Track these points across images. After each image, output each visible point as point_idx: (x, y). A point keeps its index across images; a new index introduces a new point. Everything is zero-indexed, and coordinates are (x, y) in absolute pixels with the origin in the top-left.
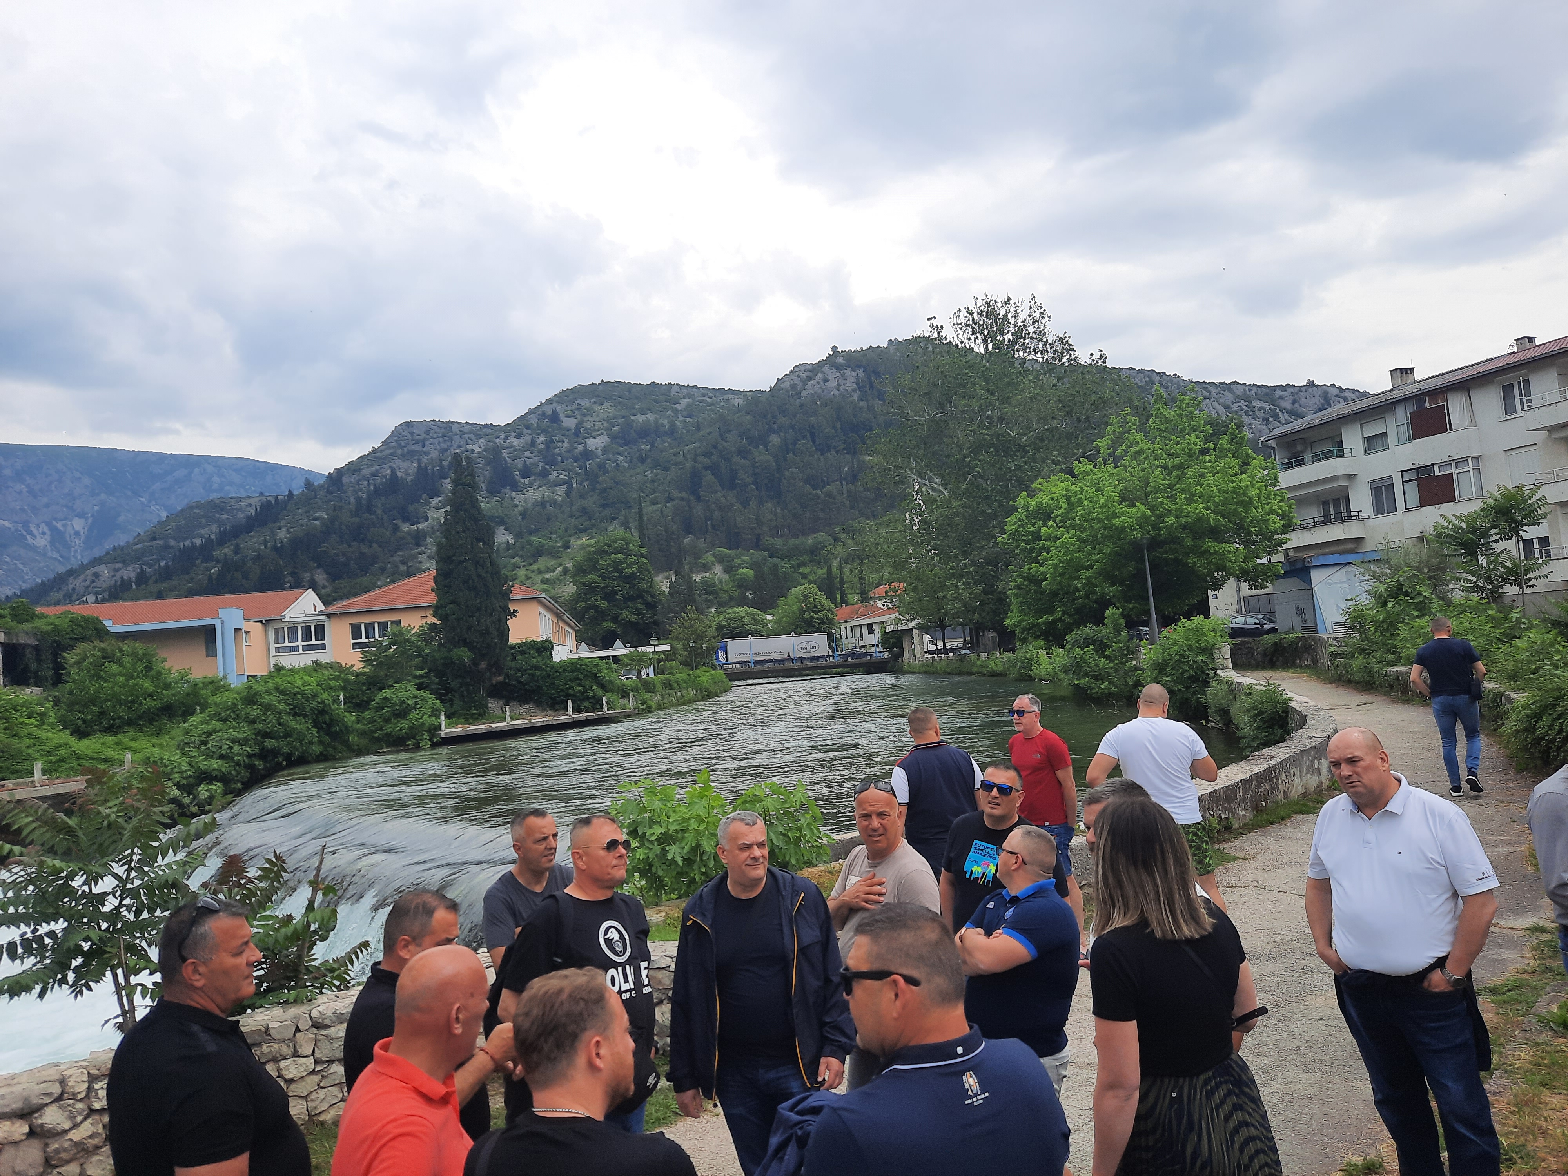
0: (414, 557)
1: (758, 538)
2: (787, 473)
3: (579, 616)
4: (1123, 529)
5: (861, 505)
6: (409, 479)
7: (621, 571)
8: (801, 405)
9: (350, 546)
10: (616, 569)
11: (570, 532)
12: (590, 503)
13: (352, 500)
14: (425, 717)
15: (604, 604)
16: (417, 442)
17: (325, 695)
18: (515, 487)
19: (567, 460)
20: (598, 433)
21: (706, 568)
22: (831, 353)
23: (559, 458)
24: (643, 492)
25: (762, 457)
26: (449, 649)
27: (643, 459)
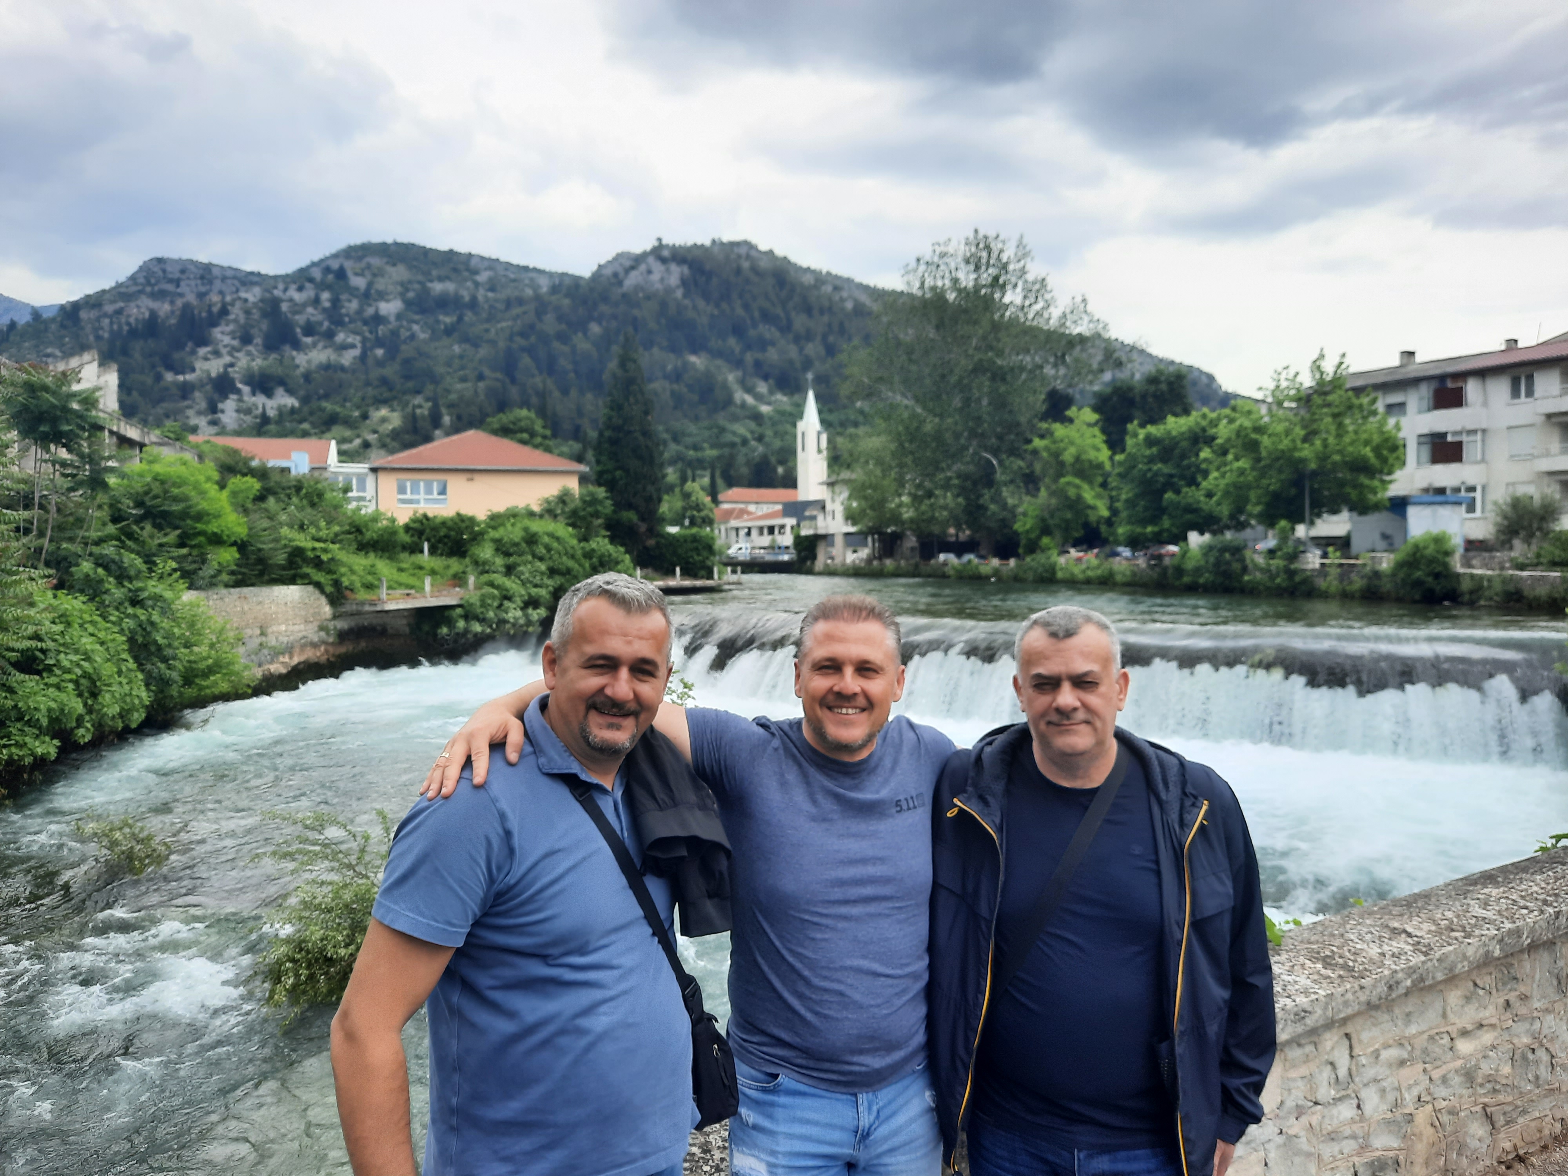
6: (172, 322)
8: (623, 295)
11: (367, 402)
12: (390, 371)
18: (297, 345)
19: (356, 322)
20: (391, 297)
22: (656, 245)
23: (347, 319)
24: (450, 367)
25: (582, 344)
26: (614, 512)
27: (449, 331)
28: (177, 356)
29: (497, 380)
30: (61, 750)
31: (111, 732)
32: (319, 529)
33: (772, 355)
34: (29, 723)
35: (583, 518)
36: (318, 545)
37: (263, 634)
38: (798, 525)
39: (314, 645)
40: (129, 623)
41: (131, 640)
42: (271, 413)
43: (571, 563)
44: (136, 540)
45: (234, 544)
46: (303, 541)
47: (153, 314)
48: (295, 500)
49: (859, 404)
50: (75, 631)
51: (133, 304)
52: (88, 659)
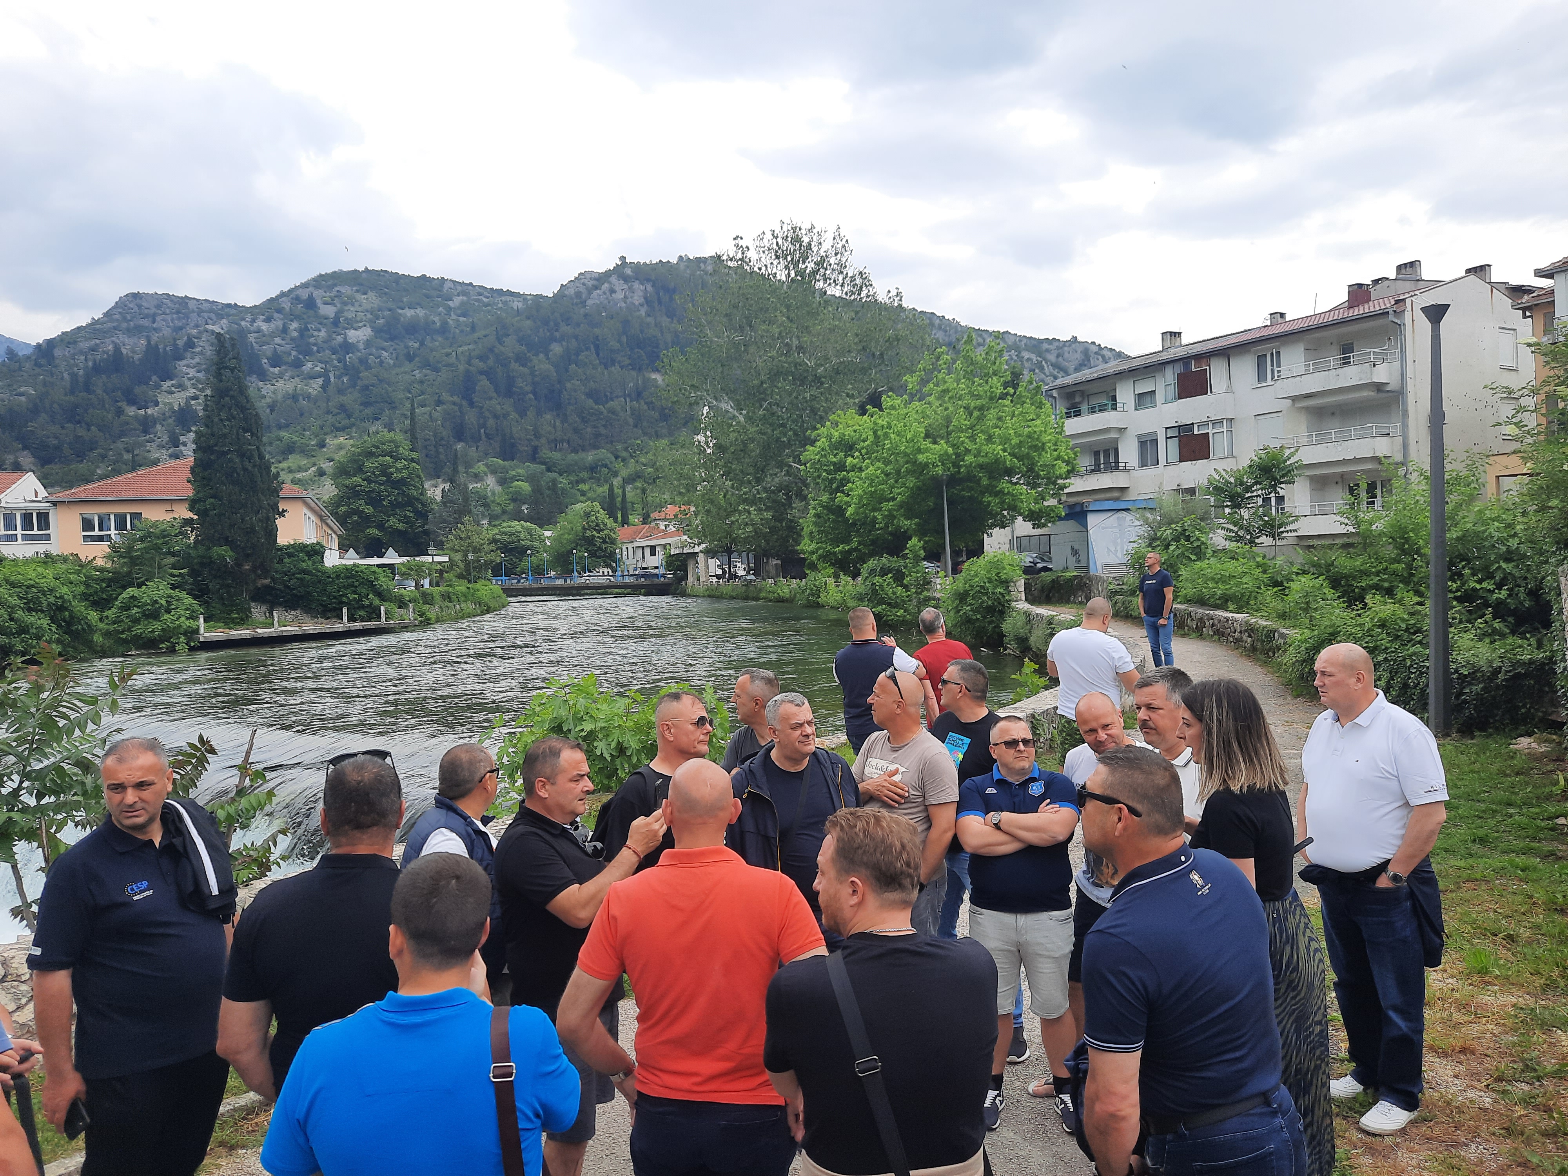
0: (141, 445)
1: (535, 450)
2: (568, 385)
3: (342, 520)
4: (926, 465)
5: (645, 424)
6: (136, 357)
7: (389, 476)
8: (586, 315)
9: (63, 428)
10: (384, 473)
11: (326, 430)
12: (351, 399)
13: (66, 375)
14: (183, 619)
15: (369, 510)
16: (146, 317)
17: (65, 590)
18: (263, 376)
19: (324, 351)
20: (361, 324)
21: (477, 477)
22: (619, 263)
23: (315, 348)
24: (410, 393)
25: (542, 365)
27: (411, 357)
28: (138, 390)
29: (454, 404)
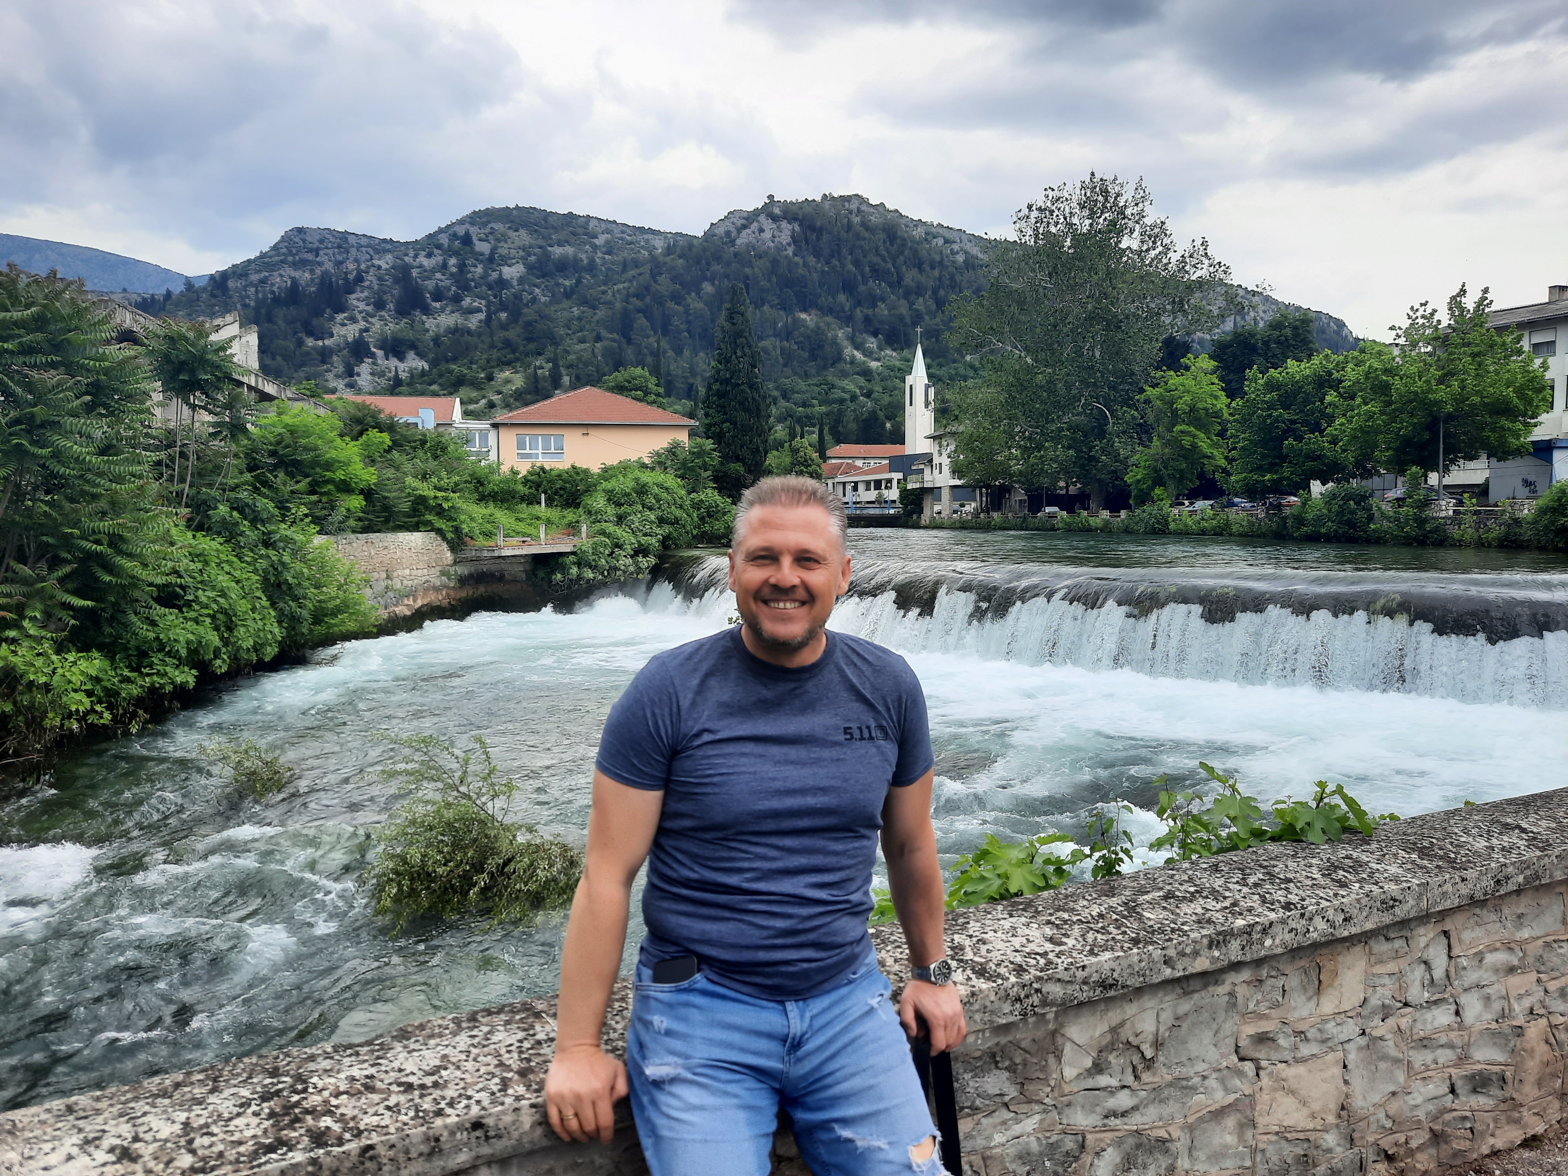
6: (313, 290)
8: (736, 254)
11: (492, 363)
12: (514, 334)
13: (238, 306)
16: (310, 251)
18: (426, 310)
19: (481, 286)
20: (514, 261)
22: (767, 201)
23: (473, 284)
24: (569, 329)
25: (695, 304)
26: (722, 463)
27: (568, 294)
28: (315, 322)
29: (613, 340)
30: (200, 680)
31: (246, 665)
32: (441, 479)
33: (882, 309)
34: (169, 654)
35: (692, 469)
36: (440, 494)
37: (388, 577)
38: (905, 479)
39: (437, 589)
40: (262, 564)
41: (265, 580)
42: (403, 376)
43: (678, 513)
44: (270, 487)
45: (362, 492)
46: (425, 490)
47: (294, 281)
48: (420, 453)
49: (968, 358)
50: (212, 569)
51: (276, 274)
52: (223, 595)
